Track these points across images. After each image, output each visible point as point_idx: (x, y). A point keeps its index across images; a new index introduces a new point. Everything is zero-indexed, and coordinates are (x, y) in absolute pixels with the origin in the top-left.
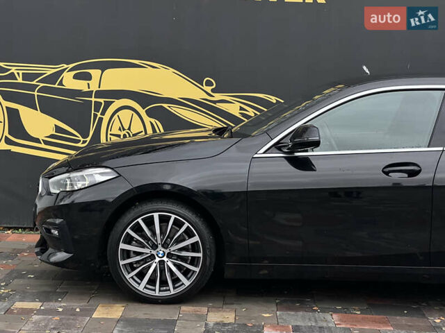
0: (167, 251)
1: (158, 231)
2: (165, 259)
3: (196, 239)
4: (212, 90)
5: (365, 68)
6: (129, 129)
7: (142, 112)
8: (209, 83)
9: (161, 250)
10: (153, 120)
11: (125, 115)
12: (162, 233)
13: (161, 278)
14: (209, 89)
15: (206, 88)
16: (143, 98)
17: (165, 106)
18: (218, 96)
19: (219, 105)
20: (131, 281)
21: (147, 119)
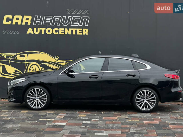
0: (38, 98)
1: (36, 93)
2: (38, 99)
3: (45, 94)
4: (58, 59)
5: (100, 52)
6: (35, 70)
7: (39, 66)
8: (57, 57)
9: (37, 97)
10: (42, 68)
11: (34, 66)
12: (37, 93)
13: (37, 104)
14: (57, 59)
15: (56, 59)
16: (39, 62)
17: (45, 64)
18: (59, 61)
19: (60, 63)
20: (30, 105)
21: (40, 68)
